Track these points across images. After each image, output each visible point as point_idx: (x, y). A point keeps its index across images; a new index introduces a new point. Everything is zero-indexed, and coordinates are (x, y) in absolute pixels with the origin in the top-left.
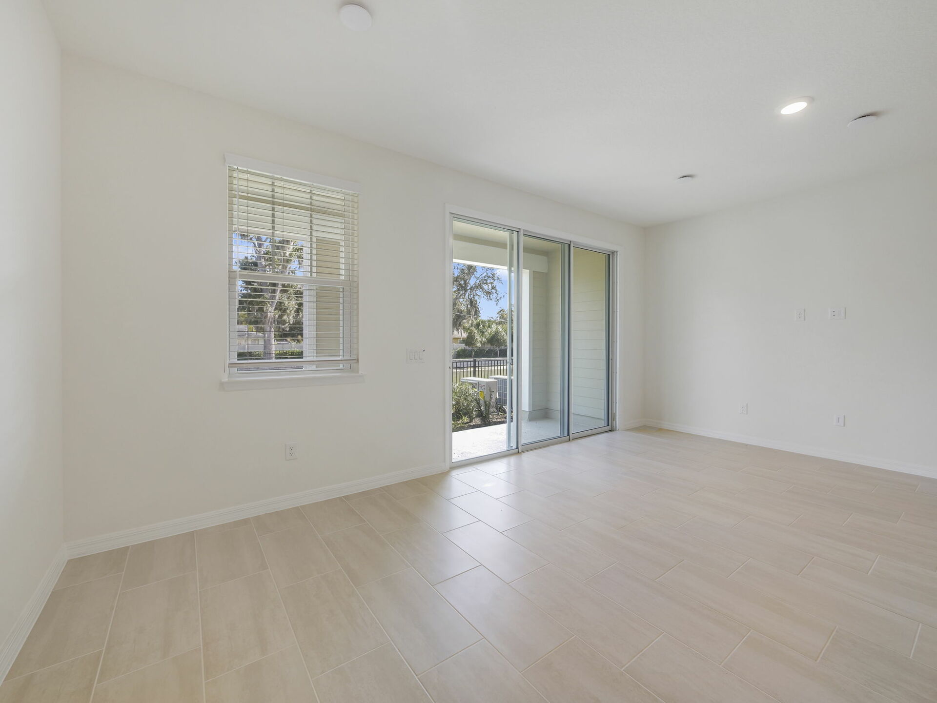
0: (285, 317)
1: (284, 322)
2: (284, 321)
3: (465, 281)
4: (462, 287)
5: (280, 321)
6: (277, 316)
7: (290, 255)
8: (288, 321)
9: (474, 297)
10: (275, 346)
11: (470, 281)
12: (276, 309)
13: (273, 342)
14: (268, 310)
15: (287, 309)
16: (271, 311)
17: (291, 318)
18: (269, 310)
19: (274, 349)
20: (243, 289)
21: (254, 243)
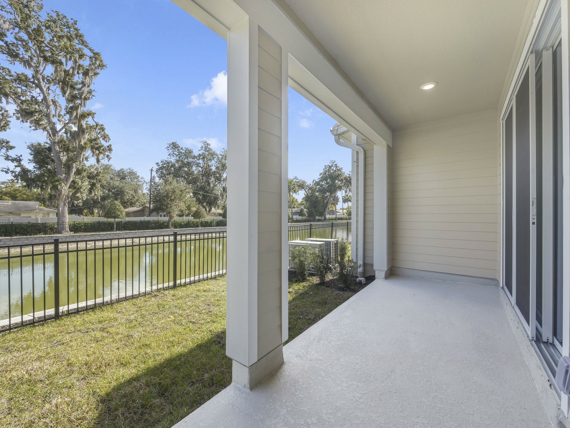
0: (78, 195)
1: (78, 199)
2: (78, 197)
3: (220, 175)
4: (218, 178)
5: (74, 197)
6: (71, 194)
7: (85, 143)
8: (81, 198)
9: (225, 186)
10: (68, 219)
11: (224, 175)
12: (70, 187)
13: (67, 216)
14: (62, 188)
15: (81, 188)
16: (65, 189)
17: (84, 195)
18: (64, 188)
19: (67, 221)
20: (36, 170)
21: (48, 132)
